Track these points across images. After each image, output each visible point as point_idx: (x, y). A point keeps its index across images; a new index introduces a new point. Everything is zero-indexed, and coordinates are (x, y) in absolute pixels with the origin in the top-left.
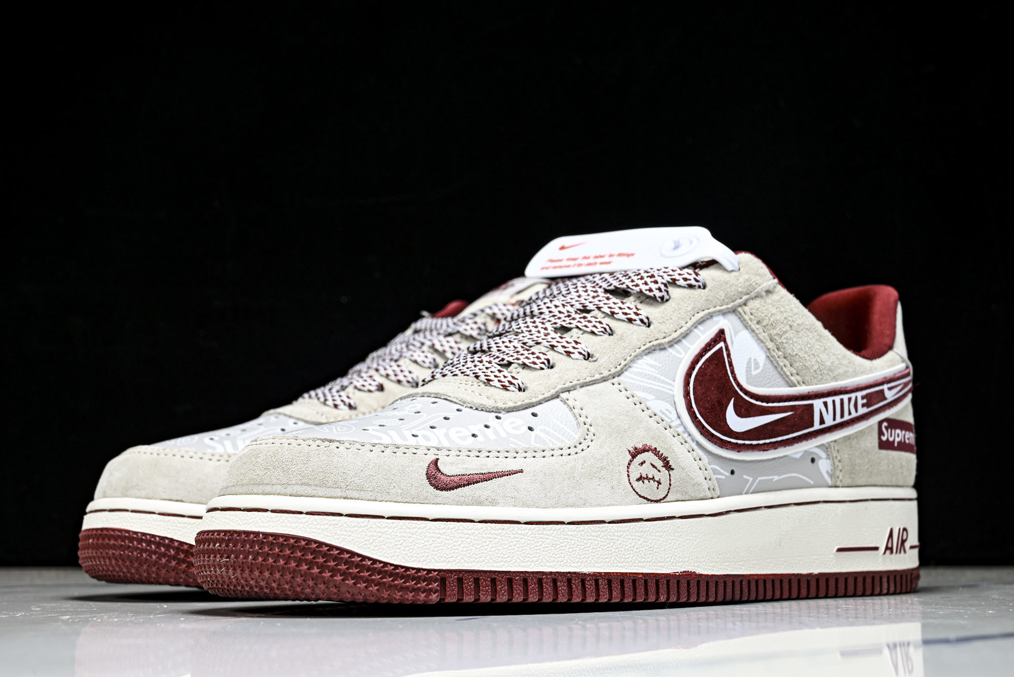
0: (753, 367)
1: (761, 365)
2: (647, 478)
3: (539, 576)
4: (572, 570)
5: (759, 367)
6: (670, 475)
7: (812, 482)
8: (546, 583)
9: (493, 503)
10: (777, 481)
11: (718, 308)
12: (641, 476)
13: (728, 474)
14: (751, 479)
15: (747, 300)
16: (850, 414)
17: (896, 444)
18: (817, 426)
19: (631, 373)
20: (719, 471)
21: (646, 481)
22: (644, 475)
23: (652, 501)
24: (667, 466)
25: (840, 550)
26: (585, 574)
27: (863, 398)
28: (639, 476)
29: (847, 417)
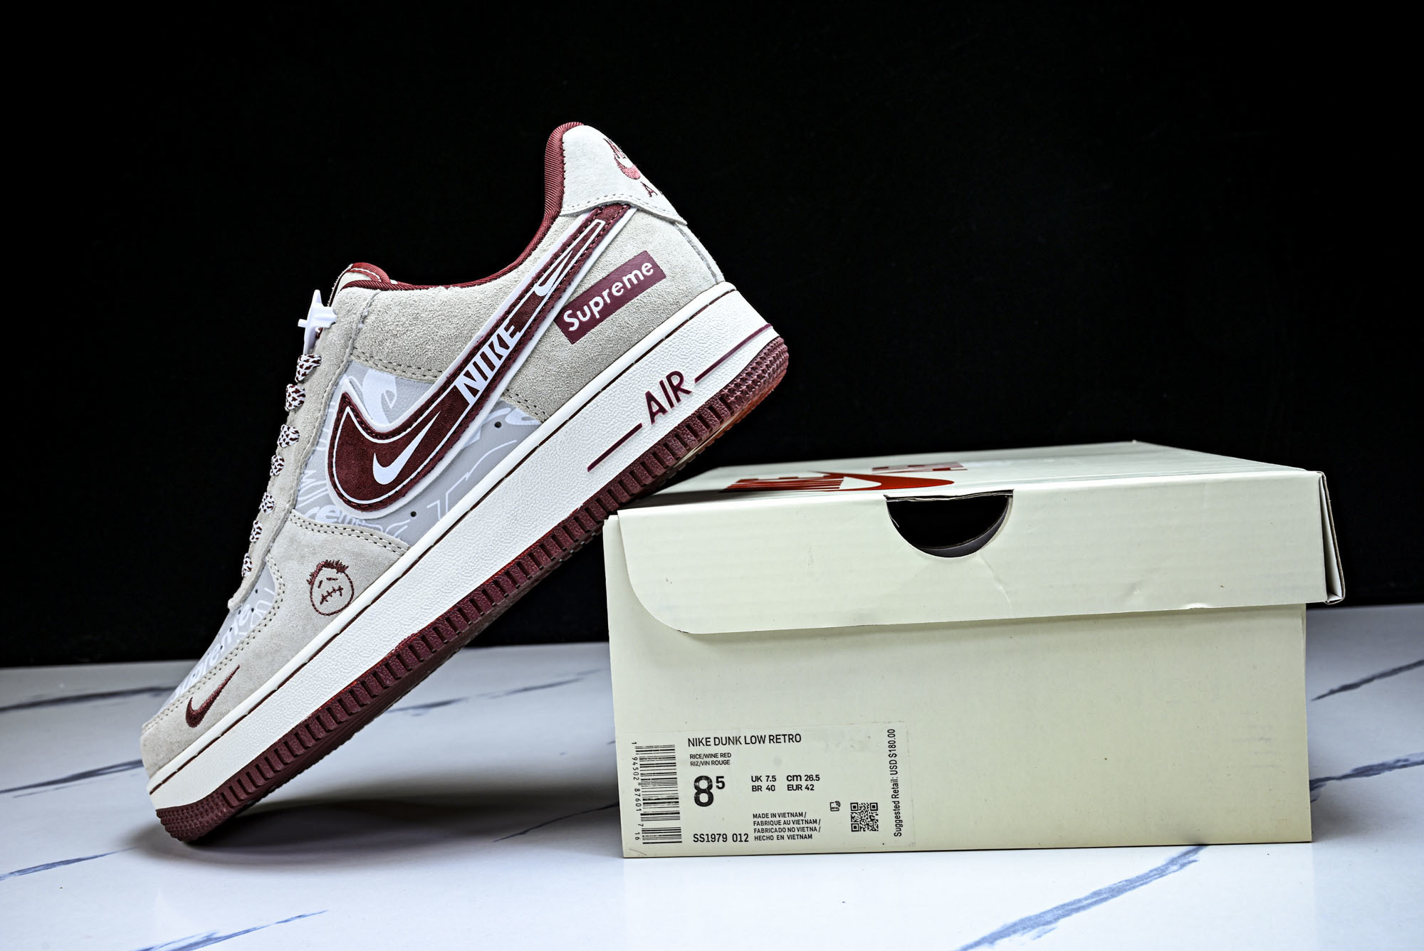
0: (388, 400)
1: (395, 391)
2: (329, 594)
3: (273, 749)
4: (293, 726)
5: (394, 396)
6: (347, 576)
7: (515, 441)
8: (281, 750)
9: (223, 715)
10: (470, 478)
11: (338, 371)
12: (323, 596)
13: (410, 520)
14: (438, 502)
15: (353, 343)
16: (500, 357)
17: (598, 316)
18: (472, 400)
19: (302, 496)
20: (398, 526)
21: (328, 598)
22: (326, 594)
23: (342, 609)
24: (341, 568)
25: (590, 468)
26: (306, 720)
27: (507, 329)
28: (320, 598)
29: (498, 364)
